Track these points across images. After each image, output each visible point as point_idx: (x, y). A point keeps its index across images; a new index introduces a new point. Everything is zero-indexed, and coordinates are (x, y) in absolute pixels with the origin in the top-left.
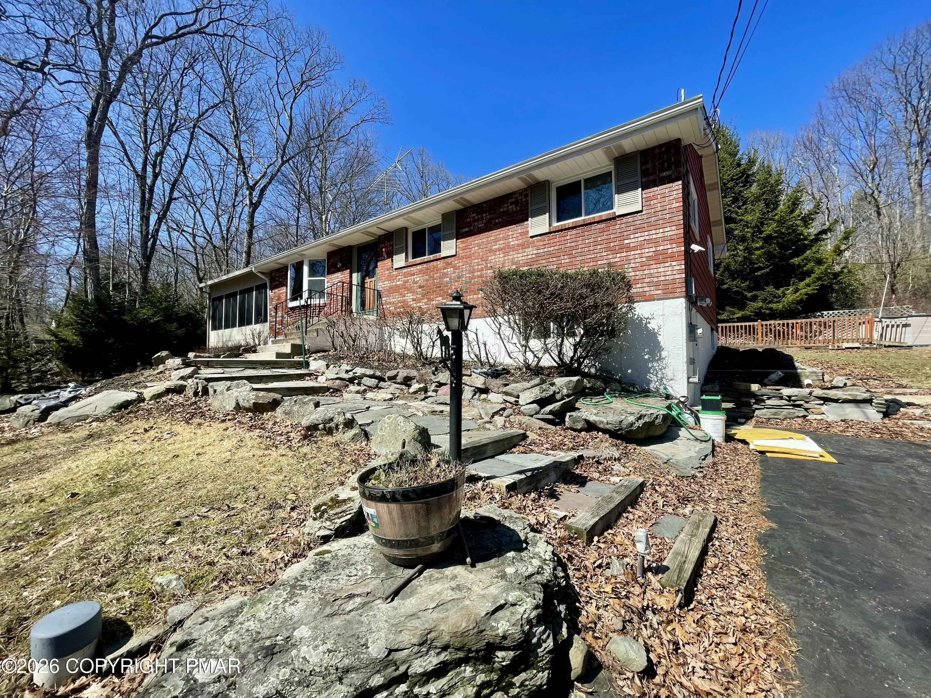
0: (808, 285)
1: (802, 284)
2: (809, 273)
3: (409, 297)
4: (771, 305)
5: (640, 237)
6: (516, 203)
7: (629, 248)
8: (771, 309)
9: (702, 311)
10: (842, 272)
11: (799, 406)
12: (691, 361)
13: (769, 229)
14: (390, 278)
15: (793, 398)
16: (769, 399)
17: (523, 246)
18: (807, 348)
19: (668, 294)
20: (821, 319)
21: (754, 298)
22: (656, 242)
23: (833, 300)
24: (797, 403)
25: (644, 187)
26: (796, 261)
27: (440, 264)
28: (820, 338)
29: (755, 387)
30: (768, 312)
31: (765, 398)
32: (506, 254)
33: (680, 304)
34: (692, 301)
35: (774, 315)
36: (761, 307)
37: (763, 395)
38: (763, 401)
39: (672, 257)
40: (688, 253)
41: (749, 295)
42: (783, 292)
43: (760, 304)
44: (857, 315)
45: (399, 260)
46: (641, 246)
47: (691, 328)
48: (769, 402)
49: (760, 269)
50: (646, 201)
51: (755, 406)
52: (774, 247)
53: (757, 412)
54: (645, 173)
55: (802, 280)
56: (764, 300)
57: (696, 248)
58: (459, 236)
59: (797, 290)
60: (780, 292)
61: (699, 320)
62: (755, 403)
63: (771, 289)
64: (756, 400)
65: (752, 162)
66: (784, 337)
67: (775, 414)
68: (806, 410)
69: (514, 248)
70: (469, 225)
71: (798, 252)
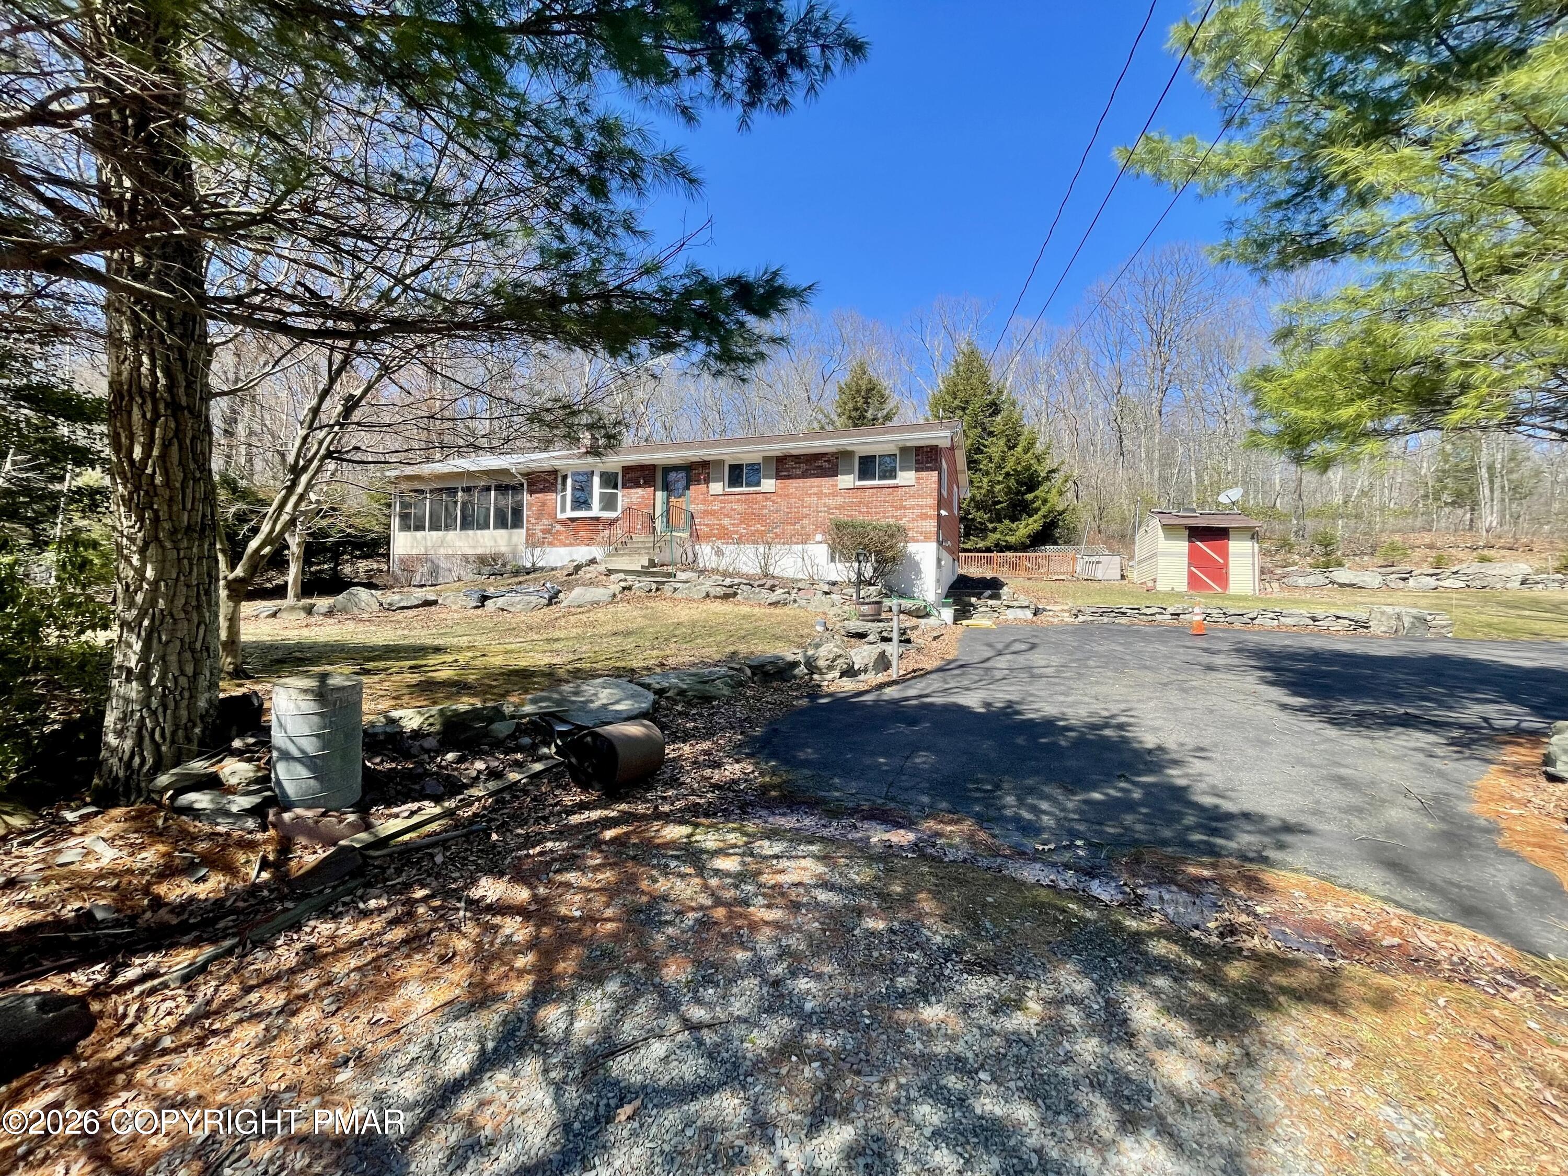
0: (1035, 521)
1: (1031, 520)
2: (1036, 510)
3: (726, 521)
4: (1008, 538)
5: (913, 502)
6: (828, 461)
7: (905, 508)
8: (1007, 541)
9: (948, 549)
10: (1064, 512)
12: (938, 581)
13: (1009, 466)
14: (705, 502)
15: (993, 606)
16: (979, 608)
17: (834, 495)
18: (1029, 579)
19: (927, 539)
20: (1044, 553)
21: (994, 530)
22: (922, 507)
23: (1055, 537)
24: (995, 609)
25: (917, 470)
26: (1029, 497)
27: (760, 497)
28: (1043, 571)
29: (973, 600)
30: (1005, 544)
31: (977, 607)
32: (819, 498)
33: (934, 545)
34: (940, 543)
35: (1010, 548)
36: (1000, 539)
37: (977, 605)
38: (976, 609)
39: (930, 517)
40: (939, 515)
41: (990, 526)
42: (1016, 526)
43: (998, 536)
44: (1069, 550)
45: (716, 487)
46: (913, 508)
47: (939, 561)
49: (999, 502)
50: (918, 479)
51: (973, 610)
52: (1012, 482)
53: (973, 613)
54: (917, 462)
55: (1031, 516)
56: (1002, 533)
57: (943, 513)
58: (778, 477)
59: (1027, 525)
60: (1014, 526)
61: (945, 555)
63: (1007, 522)
64: (974, 607)
65: (1000, 392)
66: (1014, 568)
69: (826, 495)
70: (787, 470)
71: (1031, 489)
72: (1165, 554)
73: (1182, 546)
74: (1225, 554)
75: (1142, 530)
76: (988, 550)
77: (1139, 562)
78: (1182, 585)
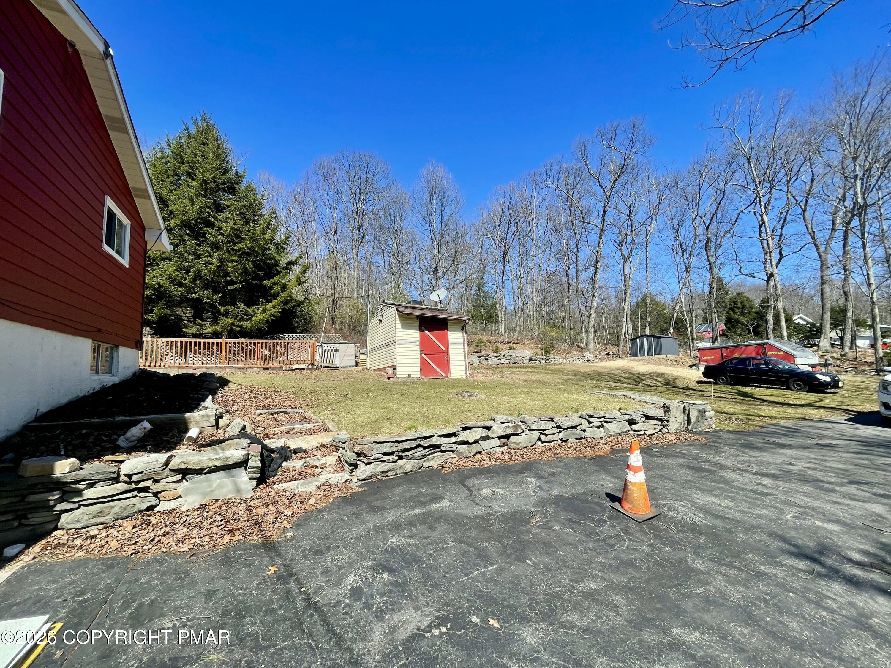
0: (274, 307)
1: (269, 306)
2: (275, 296)
4: (243, 323)
8: (241, 326)
10: (304, 301)
11: (146, 489)
15: (135, 478)
16: (91, 485)
18: (265, 369)
20: (283, 341)
21: (226, 314)
23: (296, 324)
24: (142, 485)
26: (268, 283)
28: (281, 359)
29: (64, 467)
30: (238, 329)
31: (81, 486)
35: (244, 334)
36: (233, 324)
37: (78, 482)
38: (79, 493)
41: (222, 309)
42: (254, 311)
43: (231, 320)
44: (308, 340)
48: (89, 493)
49: (232, 283)
51: (60, 507)
53: (64, 518)
55: (269, 301)
56: (235, 317)
59: (265, 310)
60: (251, 310)
62: (61, 500)
63: (241, 305)
64: (64, 493)
66: (250, 357)
67: (100, 514)
68: (156, 494)
71: (270, 275)
72: (402, 342)
73: (415, 335)
74: (446, 343)
75: (375, 321)
76: (217, 335)
77: (373, 350)
78: (416, 372)
